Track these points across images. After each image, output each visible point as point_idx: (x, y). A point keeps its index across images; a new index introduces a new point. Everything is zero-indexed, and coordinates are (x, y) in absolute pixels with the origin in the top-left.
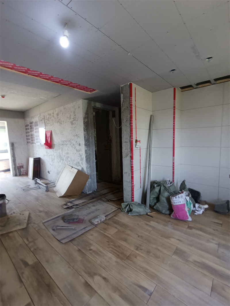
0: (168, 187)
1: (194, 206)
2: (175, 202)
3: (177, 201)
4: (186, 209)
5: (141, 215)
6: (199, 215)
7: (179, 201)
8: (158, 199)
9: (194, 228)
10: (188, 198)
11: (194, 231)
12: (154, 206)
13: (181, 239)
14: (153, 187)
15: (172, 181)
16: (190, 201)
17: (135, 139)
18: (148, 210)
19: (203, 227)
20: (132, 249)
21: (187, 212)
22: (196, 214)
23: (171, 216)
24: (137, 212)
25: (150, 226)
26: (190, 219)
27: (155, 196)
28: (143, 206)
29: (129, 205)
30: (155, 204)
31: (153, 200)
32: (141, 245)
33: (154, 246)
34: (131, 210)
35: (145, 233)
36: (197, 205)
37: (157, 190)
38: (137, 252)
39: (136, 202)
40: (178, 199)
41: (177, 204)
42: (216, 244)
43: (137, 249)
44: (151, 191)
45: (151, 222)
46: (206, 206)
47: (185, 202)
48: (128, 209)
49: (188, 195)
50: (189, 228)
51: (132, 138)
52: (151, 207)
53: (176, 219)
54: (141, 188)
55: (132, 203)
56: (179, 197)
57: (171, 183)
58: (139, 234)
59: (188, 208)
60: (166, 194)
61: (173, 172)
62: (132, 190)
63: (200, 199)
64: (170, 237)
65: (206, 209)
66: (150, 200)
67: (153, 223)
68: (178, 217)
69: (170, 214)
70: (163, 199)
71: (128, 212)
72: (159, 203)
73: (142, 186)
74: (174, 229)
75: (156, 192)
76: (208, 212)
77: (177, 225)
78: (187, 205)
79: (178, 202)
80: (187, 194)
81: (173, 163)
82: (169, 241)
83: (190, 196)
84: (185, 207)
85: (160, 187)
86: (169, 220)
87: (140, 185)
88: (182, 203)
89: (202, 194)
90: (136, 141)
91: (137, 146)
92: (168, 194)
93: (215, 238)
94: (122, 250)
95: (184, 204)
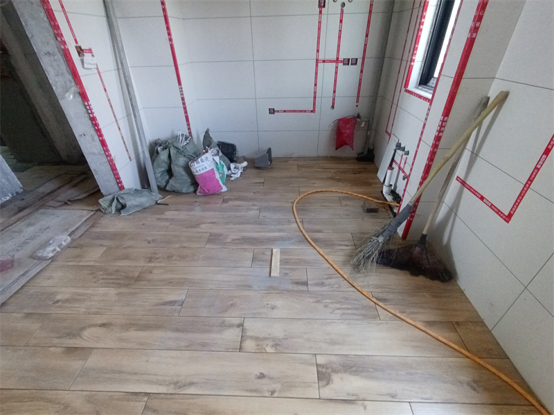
0: (183, 147)
1: (229, 169)
2: (198, 169)
3: (200, 168)
4: (217, 176)
5: (145, 208)
6: (237, 179)
7: (203, 167)
8: (170, 172)
9: (231, 200)
10: (217, 159)
11: (231, 203)
12: (166, 186)
13: (215, 220)
14: (155, 154)
15: (188, 134)
16: (222, 162)
17: (74, 44)
18: (157, 196)
19: (241, 194)
20: (142, 264)
21: (219, 180)
22: (232, 179)
23: (198, 194)
24: (137, 206)
25: (166, 220)
26: (224, 189)
27: (163, 169)
28: (146, 192)
29: (117, 199)
30: (167, 182)
31: (161, 176)
32: (155, 253)
33: (177, 246)
34: (123, 207)
35: (159, 233)
36: (232, 166)
37: (163, 156)
38: (152, 265)
39: (130, 190)
40: (201, 164)
41: (202, 172)
42: (257, 210)
43: (150, 261)
44: (153, 161)
45: (166, 213)
46: (245, 164)
47: (213, 167)
48: (116, 207)
49: (218, 154)
50: (225, 201)
51: (64, 43)
52: (162, 190)
53: (206, 195)
54: (131, 160)
55: (122, 192)
56: (202, 161)
57: (186, 139)
58: (150, 239)
59: (219, 173)
60: (182, 161)
61: (187, 118)
62: (113, 168)
63: (237, 155)
64: (199, 224)
65: (245, 169)
66: (156, 178)
67: (169, 214)
68: (207, 191)
69: (195, 192)
70: (178, 170)
71: (119, 211)
72: (173, 178)
73: (133, 156)
74: (203, 211)
75: (164, 161)
76: (248, 171)
77: (208, 203)
78: (218, 169)
79: (203, 169)
80: (215, 152)
81: (183, 99)
82: (198, 230)
83: (221, 154)
84: (214, 173)
85: (168, 149)
86: (195, 200)
87: (128, 154)
88: (208, 169)
89: (238, 148)
90: (80, 51)
91: (86, 66)
92: (185, 159)
93: (256, 203)
94: (123, 274)
95: (213, 169)
